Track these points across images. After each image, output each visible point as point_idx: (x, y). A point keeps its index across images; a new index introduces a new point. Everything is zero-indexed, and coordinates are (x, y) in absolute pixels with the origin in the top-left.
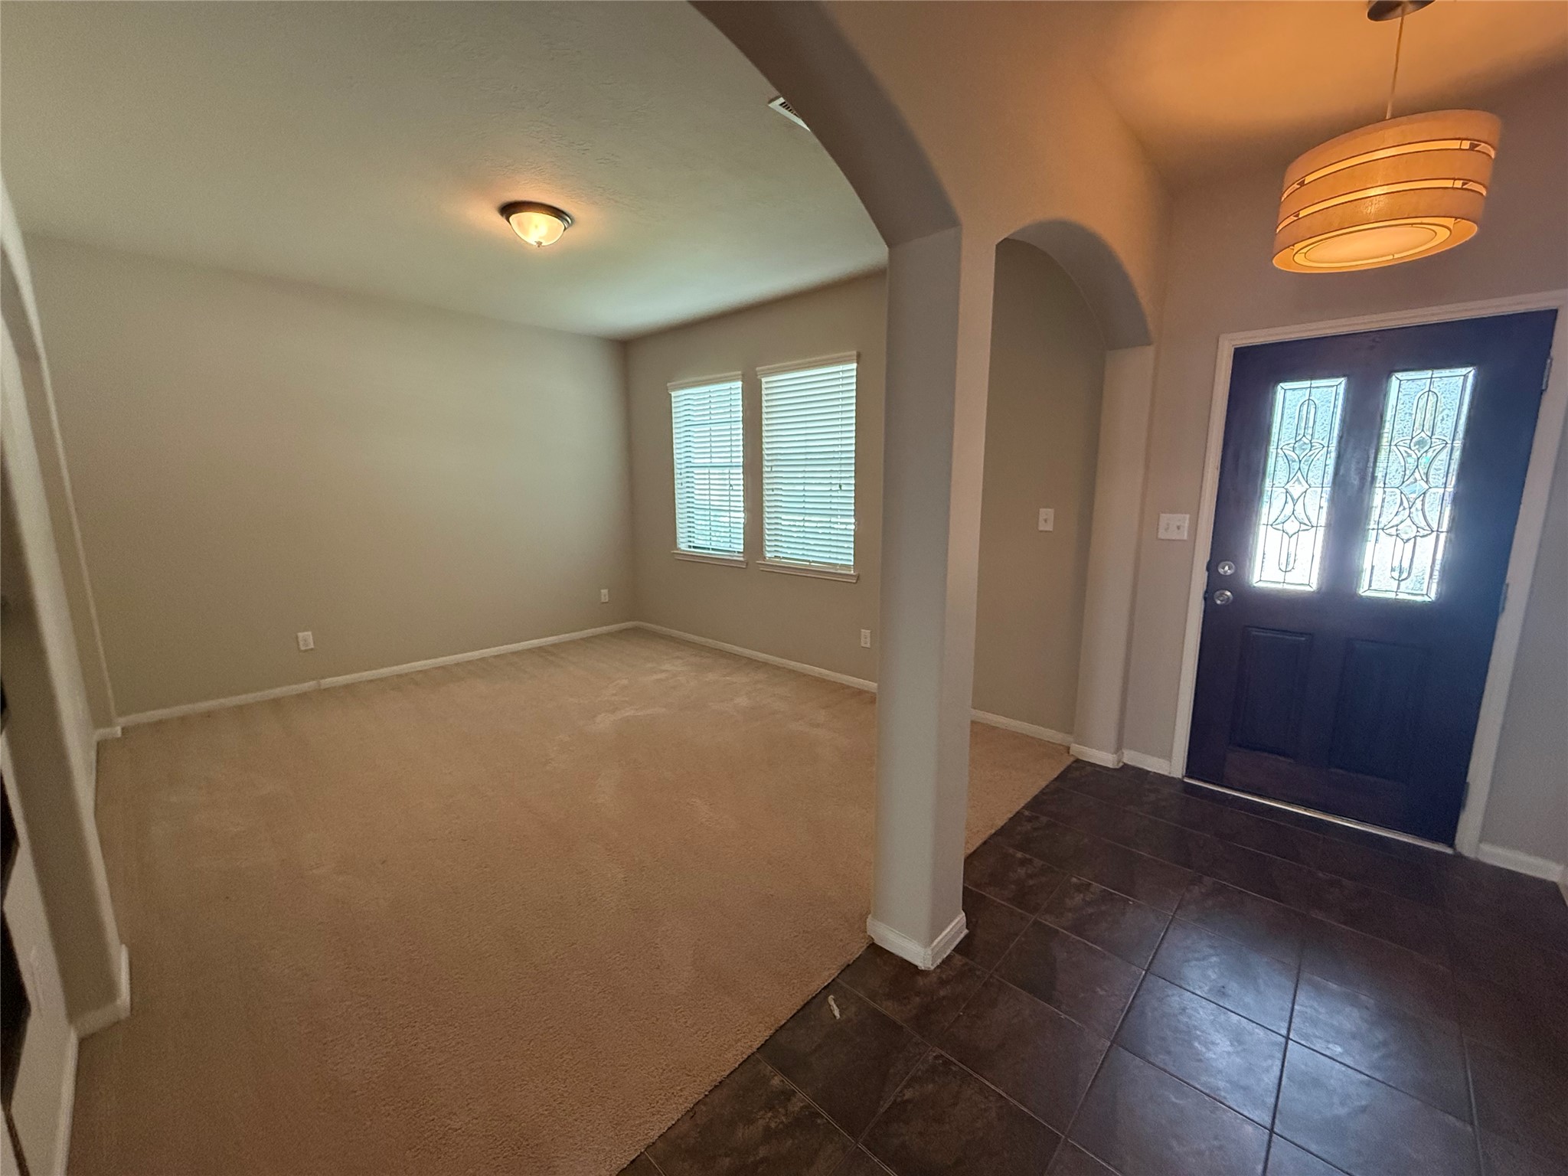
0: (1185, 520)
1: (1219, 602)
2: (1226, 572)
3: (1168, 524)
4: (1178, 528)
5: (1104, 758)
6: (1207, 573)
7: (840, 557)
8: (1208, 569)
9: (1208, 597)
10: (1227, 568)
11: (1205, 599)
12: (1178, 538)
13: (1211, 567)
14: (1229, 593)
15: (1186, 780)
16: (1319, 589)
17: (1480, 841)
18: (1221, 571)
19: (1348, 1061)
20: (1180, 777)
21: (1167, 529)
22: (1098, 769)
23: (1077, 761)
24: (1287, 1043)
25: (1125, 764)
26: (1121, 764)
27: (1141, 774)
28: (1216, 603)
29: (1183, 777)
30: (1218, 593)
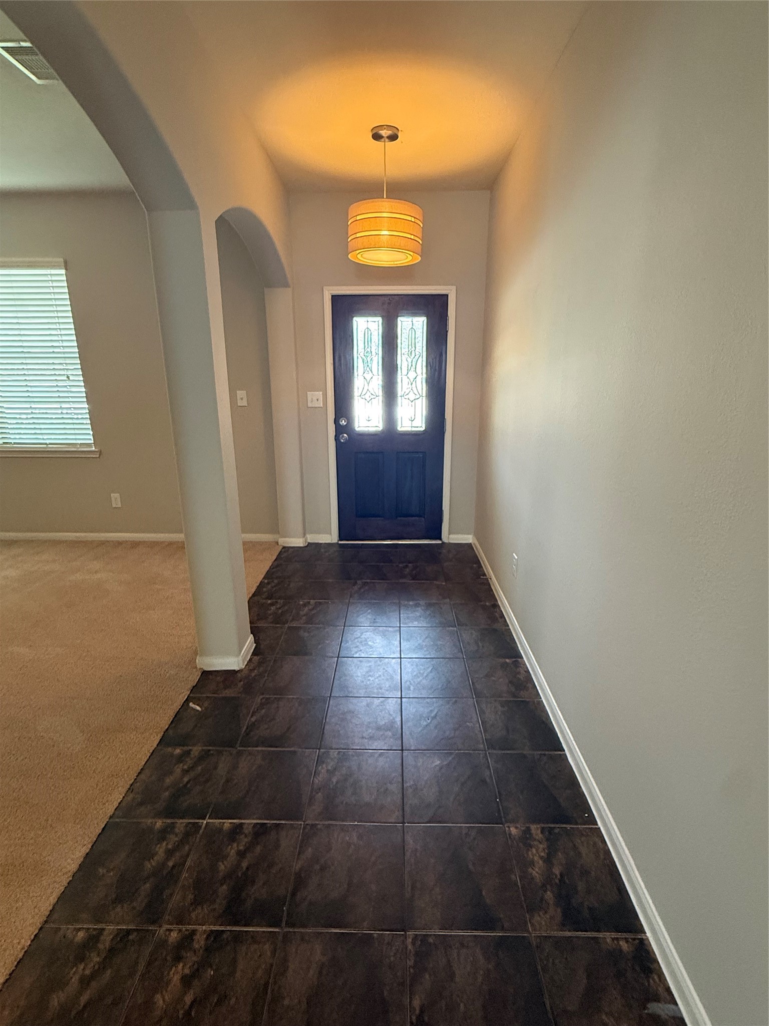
0: (320, 394)
1: (342, 441)
2: (343, 424)
3: (312, 399)
4: (318, 400)
5: (297, 542)
6: (334, 425)
7: (78, 437)
8: (335, 423)
9: (337, 438)
10: (343, 421)
11: (336, 440)
12: (318, 406)
13: (336, 421)
14: (345, 435)
15: (340, 542)
16: (383, 429)
17: (449, 535)
18: (341, 423)
19: (420, 625)
20: (337, 542)
21: (312, 401)
22: (296, 549)
23: (284, 547)
24: (400, 629)
25: (309, 543)
26: (307, 544)
27: (318, 545)
28: (341, 442)
29: (338, 541)
30: (341, 436)
